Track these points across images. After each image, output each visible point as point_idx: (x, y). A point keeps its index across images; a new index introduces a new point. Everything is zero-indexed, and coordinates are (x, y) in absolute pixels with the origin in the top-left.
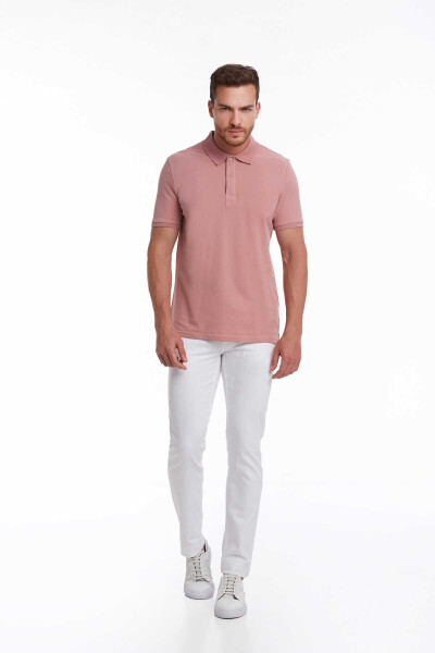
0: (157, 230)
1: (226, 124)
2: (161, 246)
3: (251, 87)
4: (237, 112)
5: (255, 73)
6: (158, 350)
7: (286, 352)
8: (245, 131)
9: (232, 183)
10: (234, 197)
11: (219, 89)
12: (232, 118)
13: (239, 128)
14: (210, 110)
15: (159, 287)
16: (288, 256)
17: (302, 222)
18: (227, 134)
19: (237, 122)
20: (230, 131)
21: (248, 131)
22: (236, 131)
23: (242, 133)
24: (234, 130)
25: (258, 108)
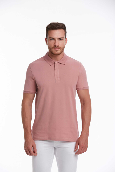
0: (25, 94)
1: (53, 46)
2: (27, 102)
3: (62, 31)
4: (57, 40)
5: (64, 25)
6: (25, 147)
7: (81, 143)
8: (60, 48)
9: (58, 73)
10: (59, 79)
11: (49, 32)
12: (55, 43)
13: (58, 47)
14: (46, 42)
15: (26, 120)
16: (83, 103)
17: (88, 87)
18: (53, 50)
19: (57, 44)
20: (54, 49)
21: (62, 48)
22: (57, 48)
23: (60, 49)
24: (56, 48)
25: (66, 40)
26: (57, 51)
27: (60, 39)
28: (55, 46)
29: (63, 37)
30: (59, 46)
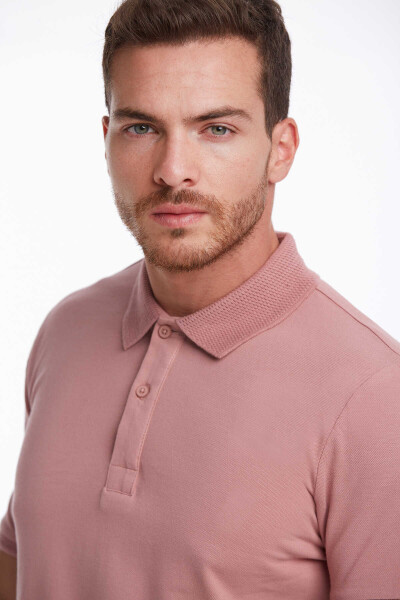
1: (141, 185)
18: (148, 224)
20: (158, 215)
21: (228, 215)
22: (178, 207)
23: (206, 220)
24: (170, 205)
25: (286, 138)
26: (179, 233)
27: (211, 124)
28: (163, 190)
29: (236, 105)
30: (202, 188)
